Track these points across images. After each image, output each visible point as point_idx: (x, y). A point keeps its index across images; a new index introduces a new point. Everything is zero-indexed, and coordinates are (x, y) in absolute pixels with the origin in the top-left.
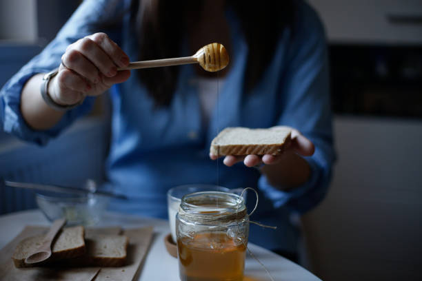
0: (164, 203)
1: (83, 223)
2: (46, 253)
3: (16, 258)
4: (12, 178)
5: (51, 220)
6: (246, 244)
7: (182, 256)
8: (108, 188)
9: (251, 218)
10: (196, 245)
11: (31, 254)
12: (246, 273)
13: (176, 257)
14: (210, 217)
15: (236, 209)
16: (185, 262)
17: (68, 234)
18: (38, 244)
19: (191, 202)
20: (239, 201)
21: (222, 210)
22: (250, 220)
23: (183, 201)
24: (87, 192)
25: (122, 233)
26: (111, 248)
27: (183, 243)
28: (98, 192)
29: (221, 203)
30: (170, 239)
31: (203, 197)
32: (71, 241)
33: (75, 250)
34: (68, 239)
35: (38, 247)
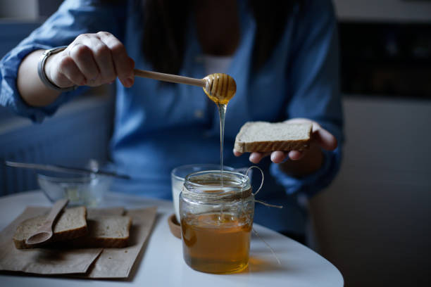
0: (168, 183)
1: (85, 204)
2: (47, 234)
3: (16, 239)
4: (12, 159)
5: (52, 201)
6: (252, 224)
7: (186, 238)
8: (112, 168)
9: (257, 197)
10: (200, 225)
11: (32, 235)
12: (251, 254)
13: (180, 238)
14: (214, 196)
15: (240, 188)
16: (189, 243)
17: (69, 215)
18: (39, 225)
19: (195, 181)
20: (244, 180)
21: (226, 190)
22: (256, 199)
23: (186, 180)
24: (90, 172)
25: (125, 214)
26: (114, 229)
27: (188, 223)
28: (100, 172)
29: (226, 182)
30: (174, 220)
31: (207, 176)
32: (73, 222)
33: (77, 231)
34: (70, 219)
35: (39, 227)
